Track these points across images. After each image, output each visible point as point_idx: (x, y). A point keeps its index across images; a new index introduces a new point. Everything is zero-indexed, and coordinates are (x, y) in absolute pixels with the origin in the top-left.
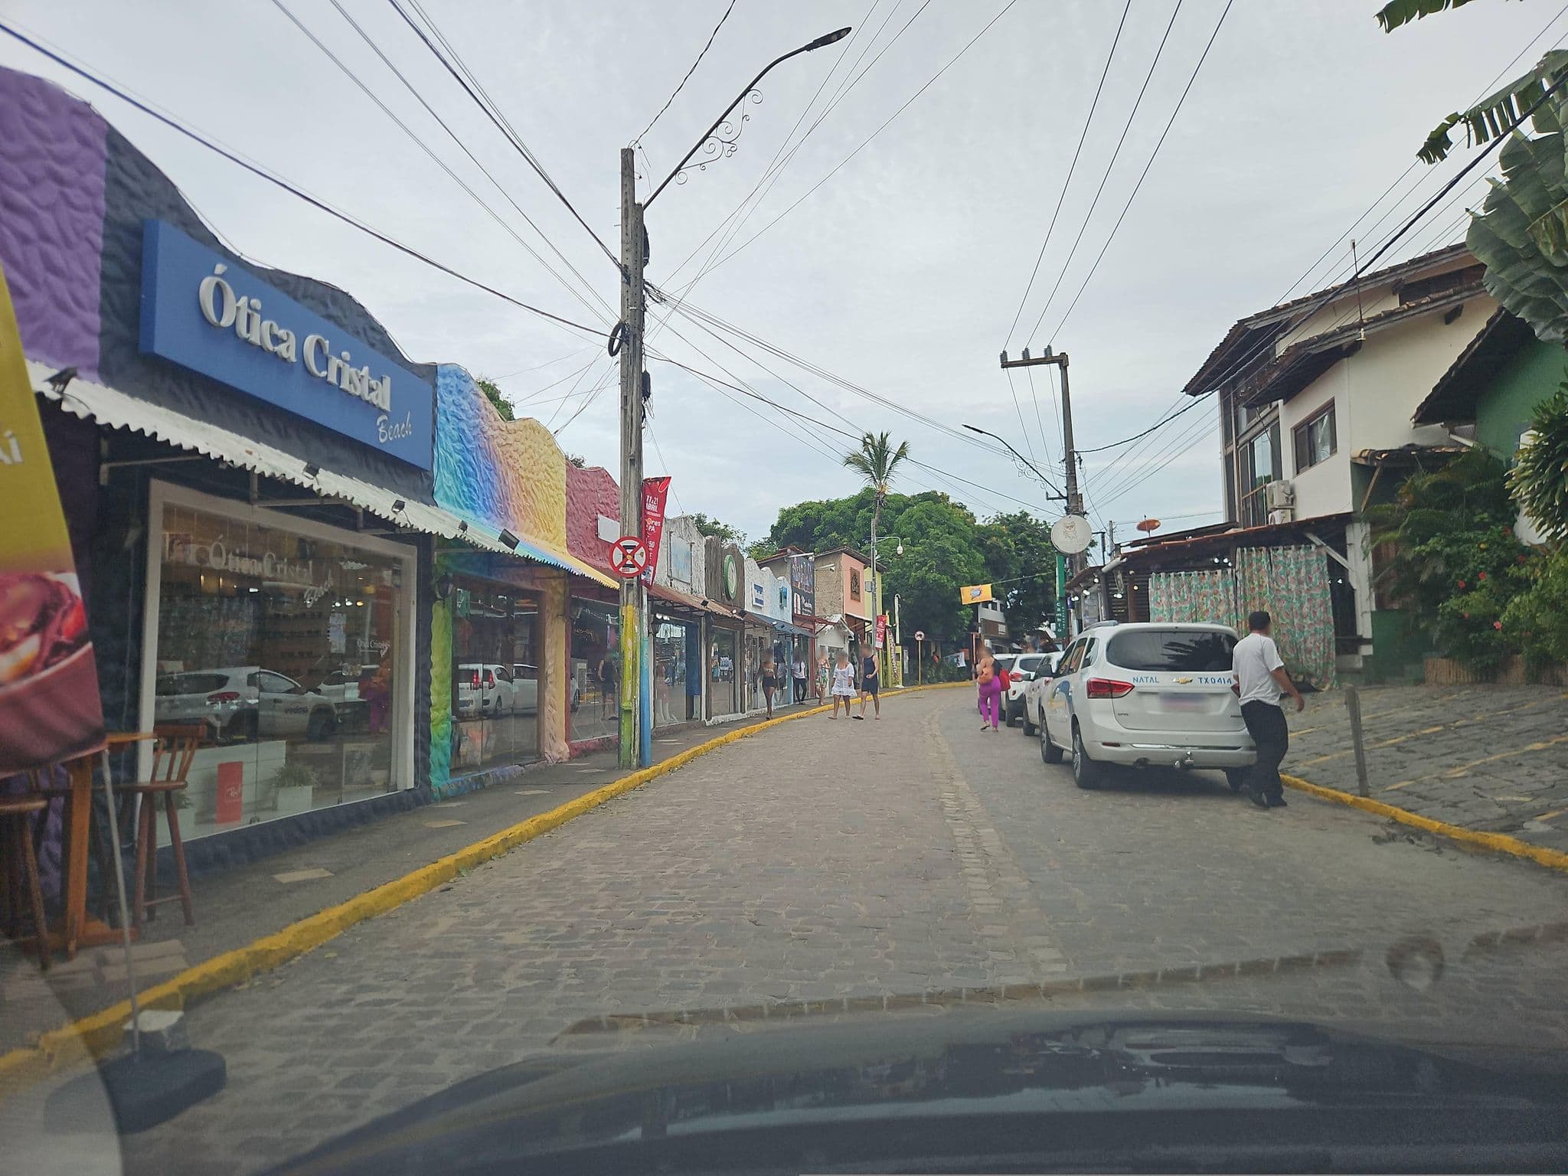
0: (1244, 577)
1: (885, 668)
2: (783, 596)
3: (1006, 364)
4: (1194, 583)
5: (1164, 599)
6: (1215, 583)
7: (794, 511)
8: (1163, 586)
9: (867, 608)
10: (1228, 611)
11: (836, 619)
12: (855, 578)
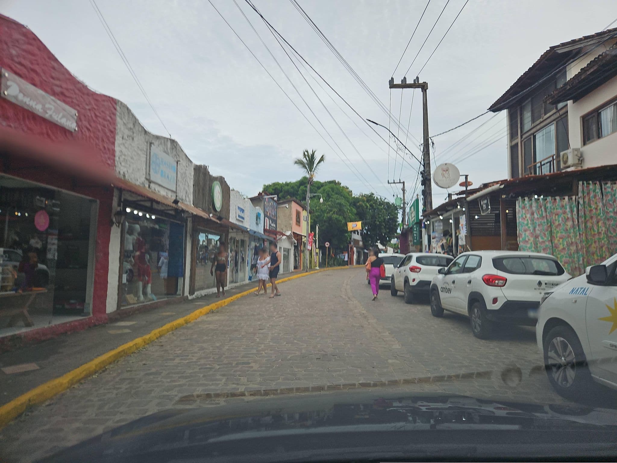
0: (584, 202)
1: (311, 259)
2: (258, 217)
3: (392, 85)
4: (549, 205)
5: (528, 216)
6: (563, 206)
7: (270, 186)
8: (528, 205)
9: (304, 230)
10: (573, 226)
11: (288, 233)
12: (298, 214)
